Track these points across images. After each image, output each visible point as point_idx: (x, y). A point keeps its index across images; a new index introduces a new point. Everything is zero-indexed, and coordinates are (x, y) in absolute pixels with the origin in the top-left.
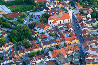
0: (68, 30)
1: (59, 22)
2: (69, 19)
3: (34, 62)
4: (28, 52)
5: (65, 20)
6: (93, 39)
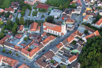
1: (50, 30)
2: (60, 33)
6: (42, 65)
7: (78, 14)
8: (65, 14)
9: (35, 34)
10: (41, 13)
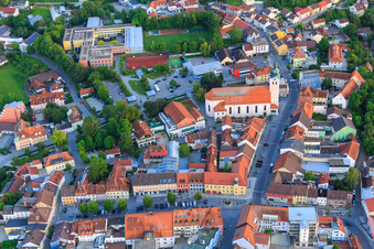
0: (239, 145)
1: (235, 108)
2: (268, 105)
3: (72, 238)
4: (87, 197)
5: (254, 105)
6: (293, 191)
7: (263, 54)
8: (231, 61)
9: (195, 132)
10: (160, 79)
